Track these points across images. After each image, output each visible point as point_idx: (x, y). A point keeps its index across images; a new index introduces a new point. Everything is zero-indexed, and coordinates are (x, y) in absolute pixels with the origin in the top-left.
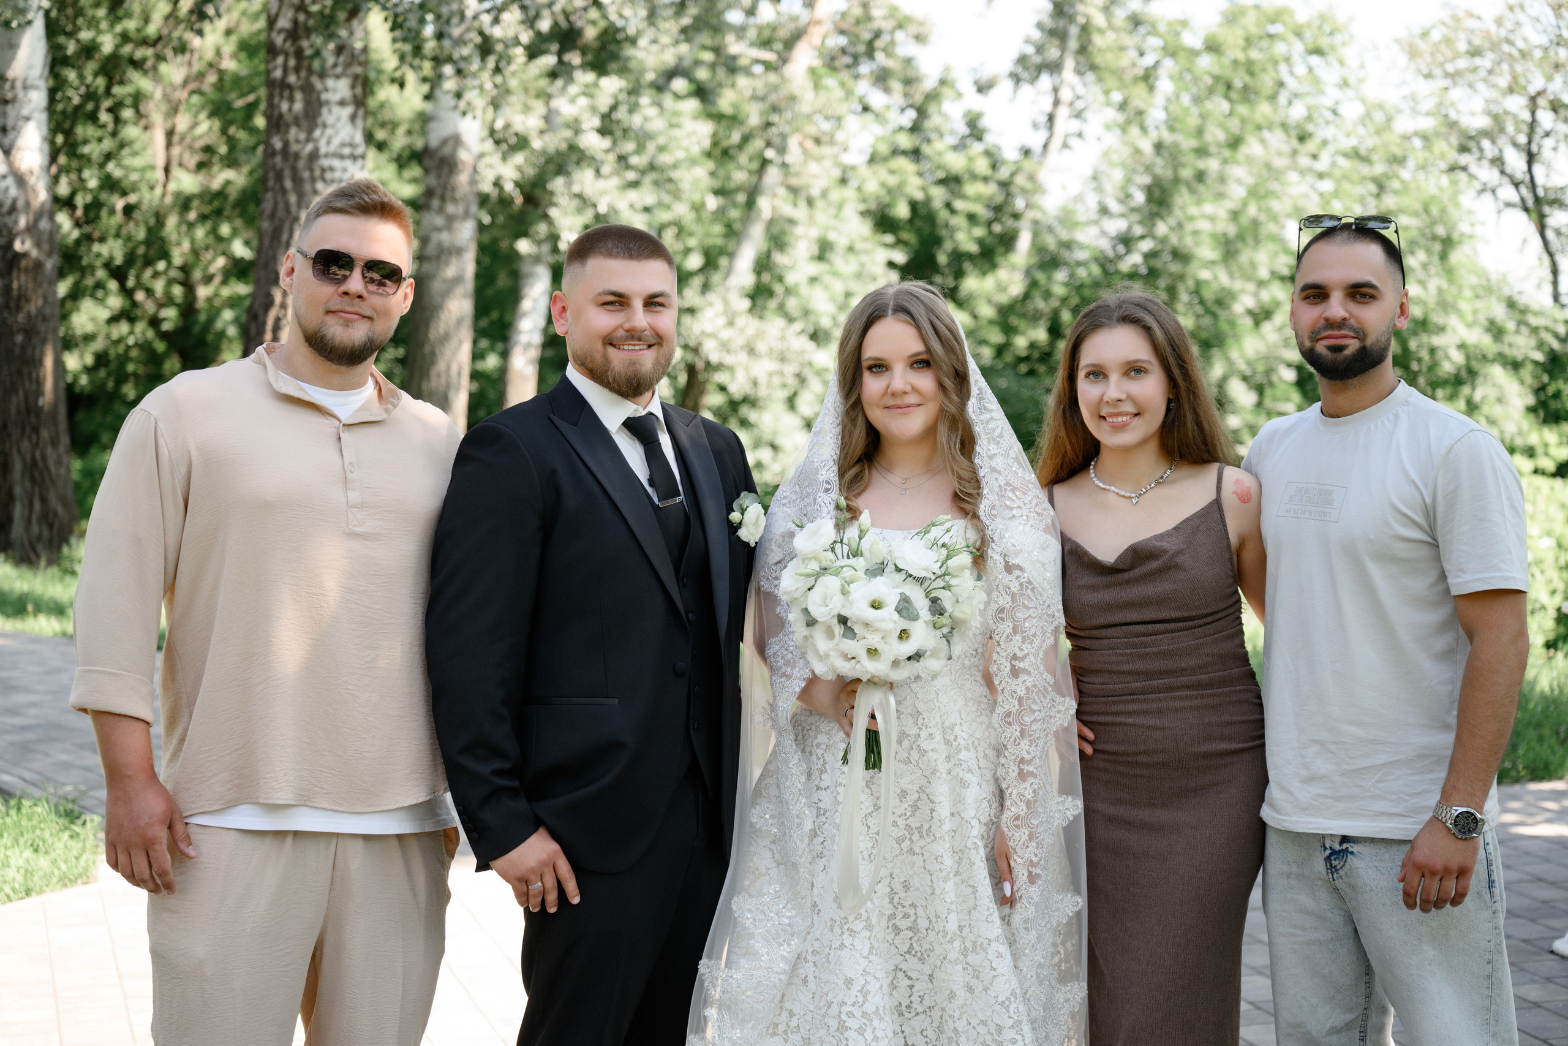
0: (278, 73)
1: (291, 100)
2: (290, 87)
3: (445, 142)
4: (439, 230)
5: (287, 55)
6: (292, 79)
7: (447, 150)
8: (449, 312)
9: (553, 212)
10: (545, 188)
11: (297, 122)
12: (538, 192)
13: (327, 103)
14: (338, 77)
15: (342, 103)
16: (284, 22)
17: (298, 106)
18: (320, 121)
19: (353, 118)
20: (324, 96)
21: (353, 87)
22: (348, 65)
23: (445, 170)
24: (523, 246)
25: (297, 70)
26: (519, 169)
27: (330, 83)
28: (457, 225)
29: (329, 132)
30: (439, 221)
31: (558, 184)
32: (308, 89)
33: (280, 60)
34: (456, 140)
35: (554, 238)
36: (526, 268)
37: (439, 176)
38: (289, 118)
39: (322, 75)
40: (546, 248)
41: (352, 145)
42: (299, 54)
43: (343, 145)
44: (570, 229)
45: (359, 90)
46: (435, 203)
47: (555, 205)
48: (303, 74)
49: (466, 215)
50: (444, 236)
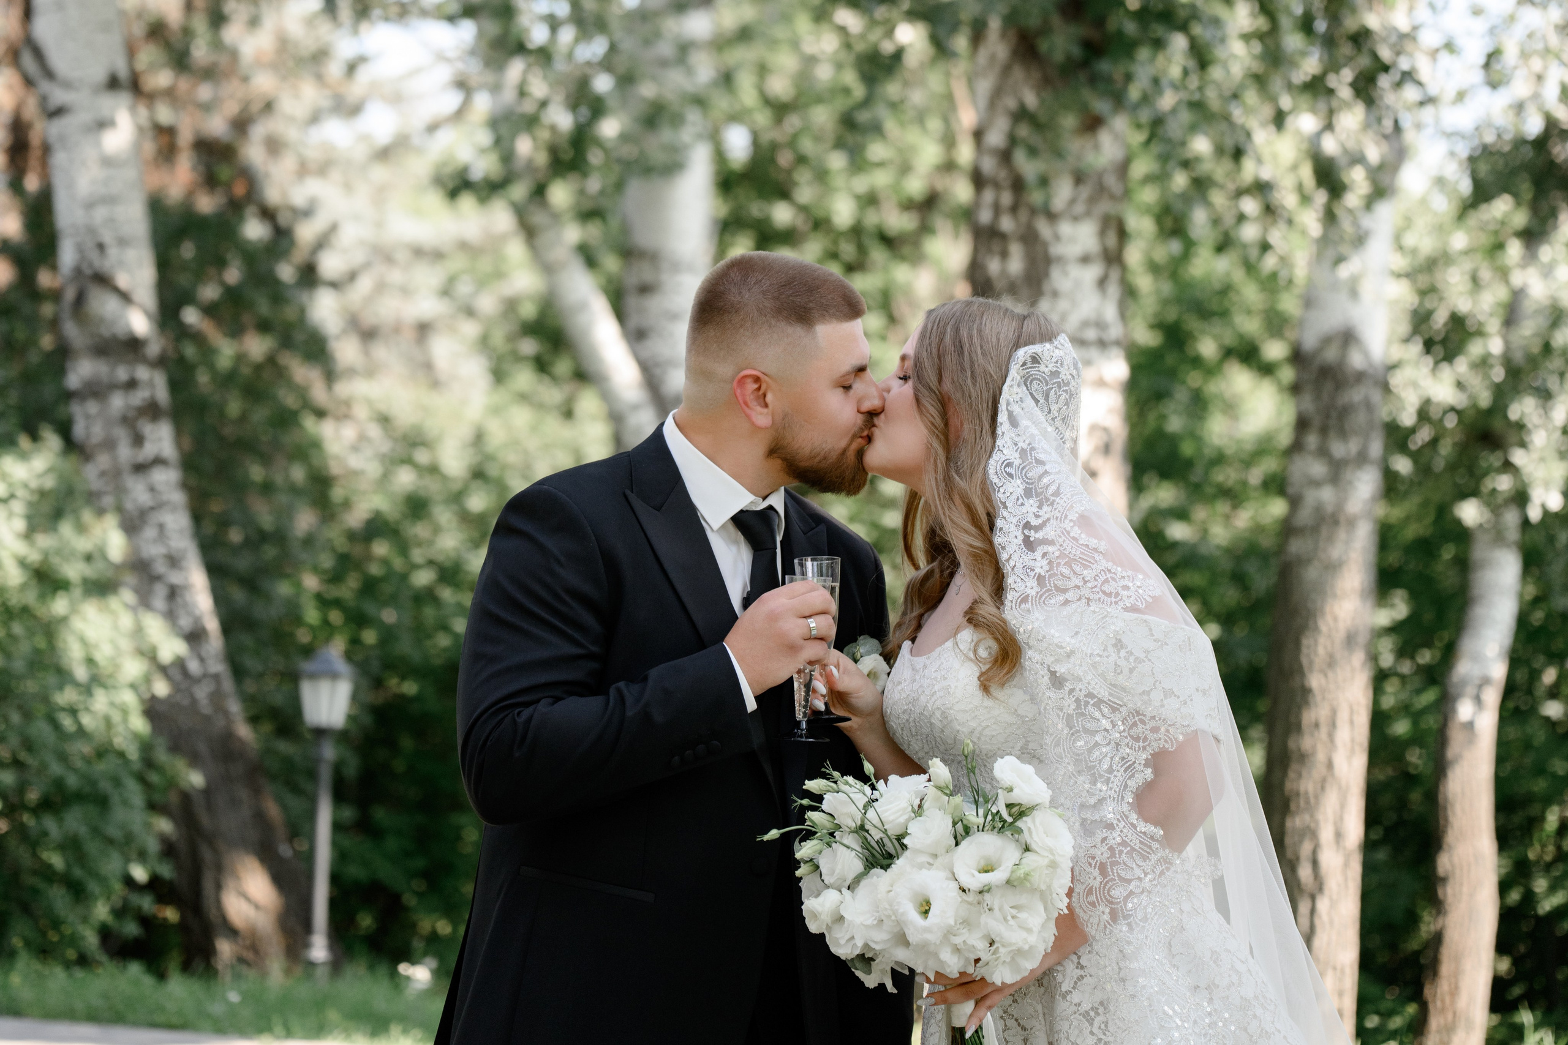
0: (985, 216)
1: (1004, 255)
2: (1002, 237)
3: (1327, 341)
4: (1316, 484)
5: (997, 185)
6: (1007, 224)
7: (1331, 355)
8: (1335, 619)
9: (1518, 457)
10: (1506, 417)
11: (1012, 289)
12: (1497, 424)
13: (1060, 260)
14: (1076, 219)
15: (1085, 259)
16: (996, 138)
17: (1016, 264)
18: (1046, 287)
19: (1102, 283)
20: (1055, 250)
21: (1102, 233)
22: (1092, 200)
23: (1329, 386)
24: (1470, 512)
25: (1014, 209)
26: (1460, 385)
27: (1065, 228)
28: (1348, 474)
29: (1063, 304)
30: (1317, 468)
31: (1523, 408)
32: (1030, 238)
33: (988, 195)
34: (1348, 337)
35: (1521, 498)
36: (1479, 551)
37: (1318, 396)
38: (999, 285)
39: (1052, 217)
40: (1511, 518)
41: (1100, 324)
42: (1018, 185)
43: (1085, 324)
44: (1547, 485)
45: (1112, 240)
46: (1312, 440)
47: (1523, 445)
48: (1023, 215)
49: (1362, 459)
50: (1327, 495)
